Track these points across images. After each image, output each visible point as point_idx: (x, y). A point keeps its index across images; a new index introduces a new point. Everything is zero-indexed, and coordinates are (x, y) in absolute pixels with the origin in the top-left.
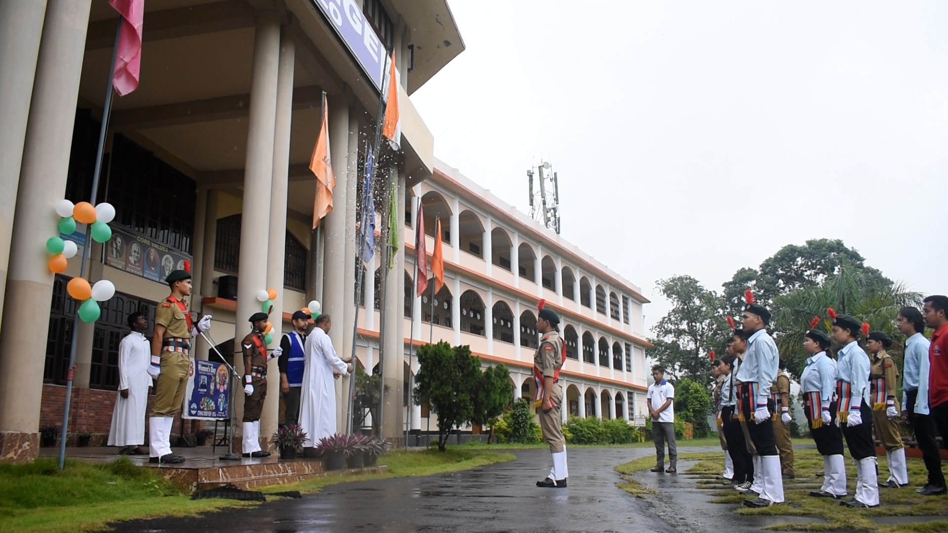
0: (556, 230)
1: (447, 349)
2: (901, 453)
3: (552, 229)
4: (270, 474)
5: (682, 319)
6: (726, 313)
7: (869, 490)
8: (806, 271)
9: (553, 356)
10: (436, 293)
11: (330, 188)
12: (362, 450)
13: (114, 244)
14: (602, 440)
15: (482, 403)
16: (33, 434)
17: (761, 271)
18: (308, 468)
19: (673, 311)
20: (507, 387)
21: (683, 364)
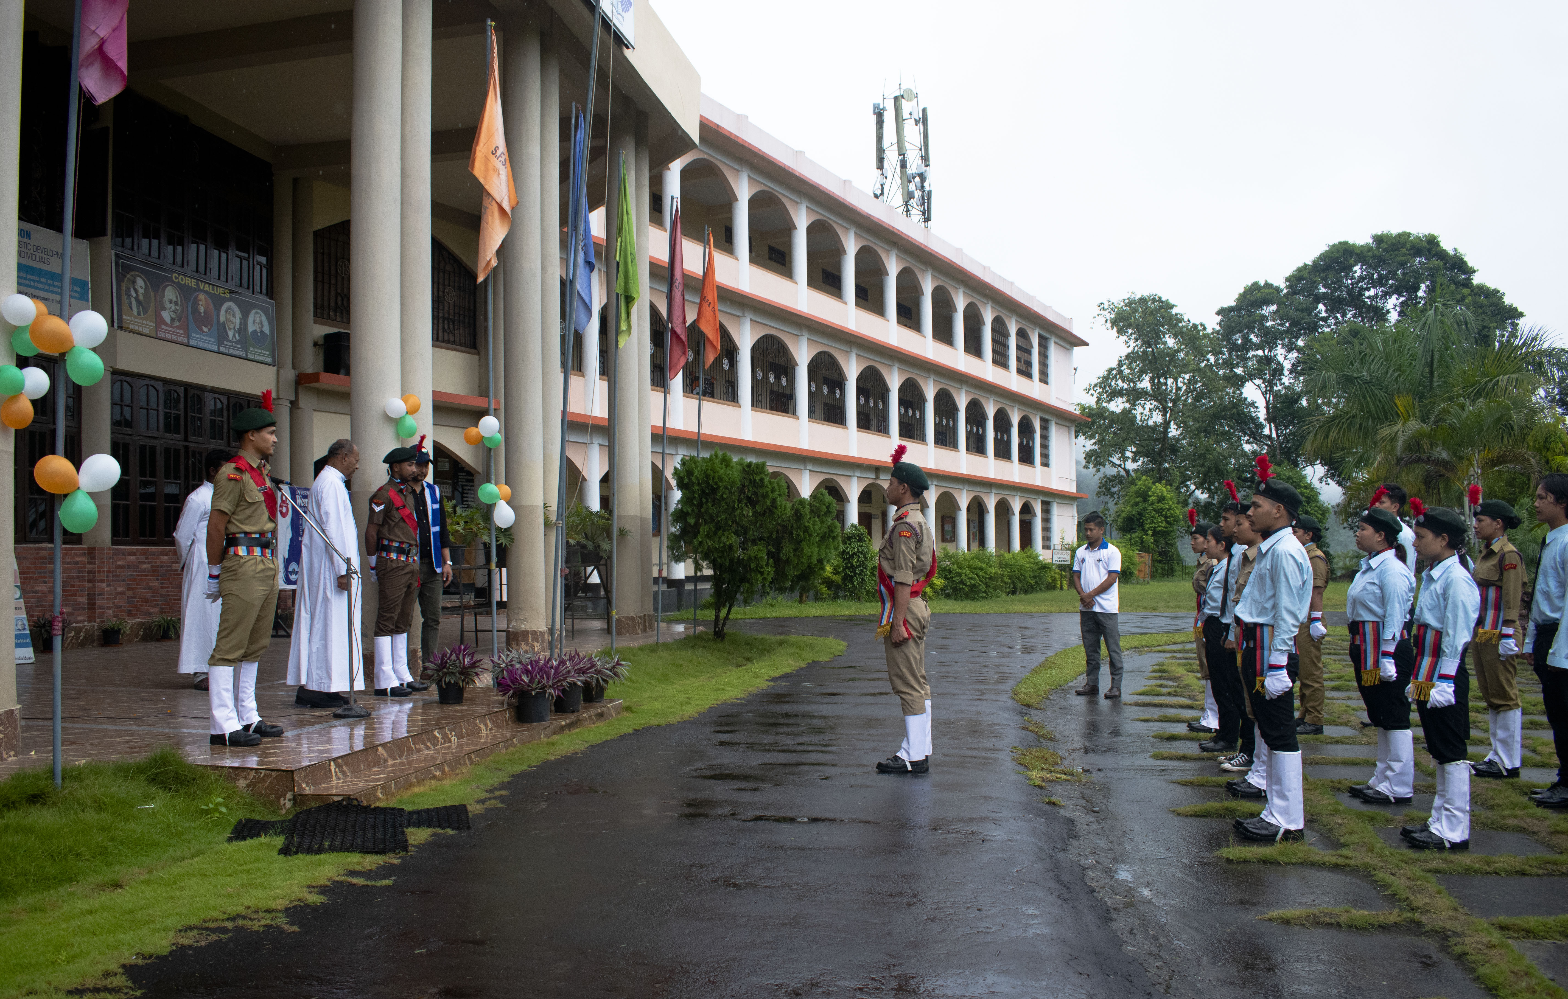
0: (924, 214)
1: (727, 466)
2: (1515, 718)
3: (916, 214)
4: (419, 750)
5: (1142, 372)
6: (1221, 361)
7: (1455, 816)
8: (1368, 289)
9: (913, 548)
10: (707, 366)
11: (507, 207)
12: (579, 683)
13: (132, 290)
14: (995, 590)
15: (788, 562)
16: (6, 712)
17: (1286, 287)
18: (486, 726)
19: (1128, 356)
20: (831, 531)
21: (1141, 449)
